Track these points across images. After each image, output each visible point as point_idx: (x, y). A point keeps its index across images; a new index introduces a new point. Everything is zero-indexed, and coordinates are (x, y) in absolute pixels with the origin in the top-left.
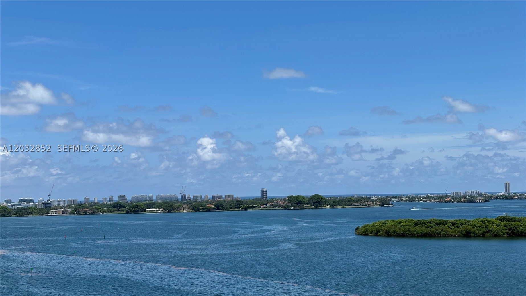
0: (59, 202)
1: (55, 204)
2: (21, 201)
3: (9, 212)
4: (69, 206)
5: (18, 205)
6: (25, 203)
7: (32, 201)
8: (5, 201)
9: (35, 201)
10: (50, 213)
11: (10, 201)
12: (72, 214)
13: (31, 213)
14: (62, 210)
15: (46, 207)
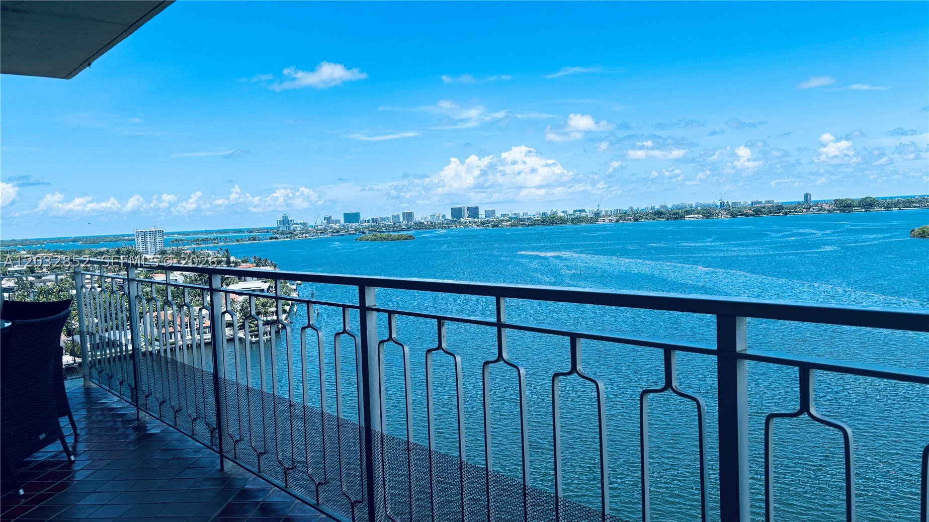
0: (607, 212)
1: (603, 213)
2: (575, 211)
3: (565, 221)
4: (616, 215)
5: (572, 215)
6: (579, 213)
7: (583, 211)
8: (562, 212)
9: (586, 211)
10: (599, 221)
11: (566, 212)
12: (617, 221)
13: (582, 221)
14: (609, 218)
15: (595, 216)
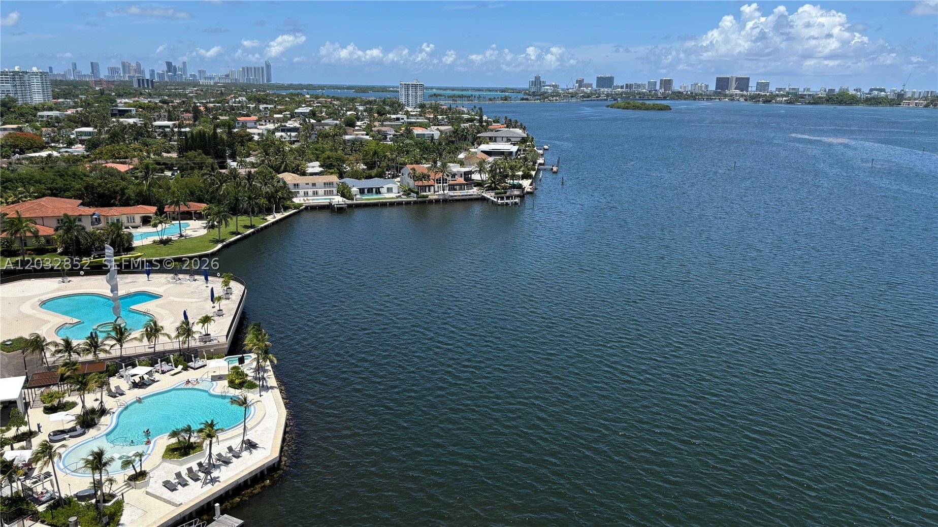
0: (914, 93)
1: (909, 95)
2: (871, 90)
3: (857, 101)
4: (926, 98)
5: (867, 94)
6: (876, 93)
7: (883, 90)
8: (854, 90)
9: (886, 91)
10: (902, 104)
11: (860, 90)
12: (926, 106)
13: (880, 103)
14: (917, 101)
15: (898, 97)
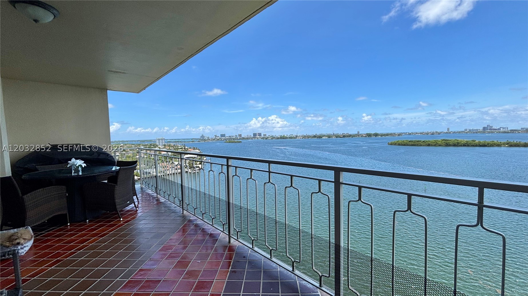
0: (299, 135)
1: (298, 136)
2: (290, 135)
3: (287, 138)
4: (302, 136)
7: (293, 135)
8: (286, 135)
10: (297, 138)
11: (288, 135)
12: (303, 138)
13: (292, 138)
14: (300, 137)
15: (296, 136)
